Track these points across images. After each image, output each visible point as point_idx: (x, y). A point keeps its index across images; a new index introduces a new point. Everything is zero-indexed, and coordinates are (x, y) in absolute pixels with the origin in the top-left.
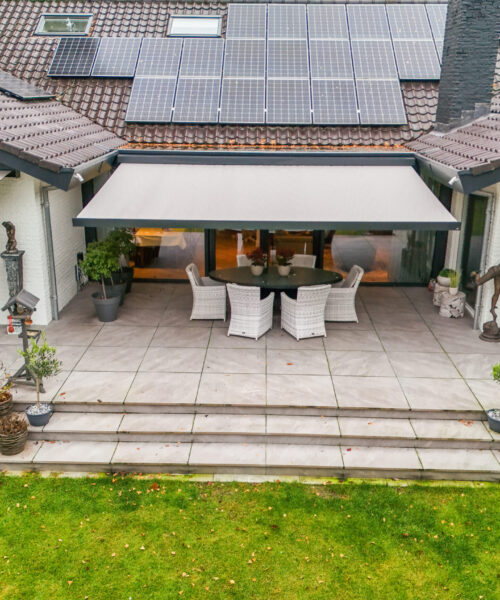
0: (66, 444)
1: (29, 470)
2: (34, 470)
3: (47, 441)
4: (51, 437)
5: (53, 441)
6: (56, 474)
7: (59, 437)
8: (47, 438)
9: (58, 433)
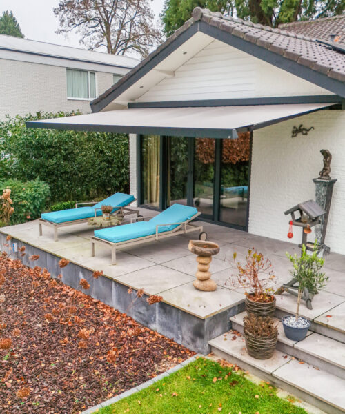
0: (315, 371)
1: (269, 382)
2: (273, 385)
3: (297, 359)
4: (302, 357)
5: (302, 362)
6: (292, 399)
7: (309, 360)
8: (298, 356)
9: (310, 355)
